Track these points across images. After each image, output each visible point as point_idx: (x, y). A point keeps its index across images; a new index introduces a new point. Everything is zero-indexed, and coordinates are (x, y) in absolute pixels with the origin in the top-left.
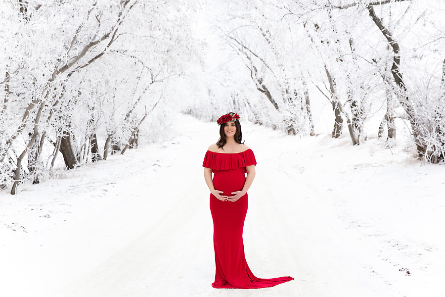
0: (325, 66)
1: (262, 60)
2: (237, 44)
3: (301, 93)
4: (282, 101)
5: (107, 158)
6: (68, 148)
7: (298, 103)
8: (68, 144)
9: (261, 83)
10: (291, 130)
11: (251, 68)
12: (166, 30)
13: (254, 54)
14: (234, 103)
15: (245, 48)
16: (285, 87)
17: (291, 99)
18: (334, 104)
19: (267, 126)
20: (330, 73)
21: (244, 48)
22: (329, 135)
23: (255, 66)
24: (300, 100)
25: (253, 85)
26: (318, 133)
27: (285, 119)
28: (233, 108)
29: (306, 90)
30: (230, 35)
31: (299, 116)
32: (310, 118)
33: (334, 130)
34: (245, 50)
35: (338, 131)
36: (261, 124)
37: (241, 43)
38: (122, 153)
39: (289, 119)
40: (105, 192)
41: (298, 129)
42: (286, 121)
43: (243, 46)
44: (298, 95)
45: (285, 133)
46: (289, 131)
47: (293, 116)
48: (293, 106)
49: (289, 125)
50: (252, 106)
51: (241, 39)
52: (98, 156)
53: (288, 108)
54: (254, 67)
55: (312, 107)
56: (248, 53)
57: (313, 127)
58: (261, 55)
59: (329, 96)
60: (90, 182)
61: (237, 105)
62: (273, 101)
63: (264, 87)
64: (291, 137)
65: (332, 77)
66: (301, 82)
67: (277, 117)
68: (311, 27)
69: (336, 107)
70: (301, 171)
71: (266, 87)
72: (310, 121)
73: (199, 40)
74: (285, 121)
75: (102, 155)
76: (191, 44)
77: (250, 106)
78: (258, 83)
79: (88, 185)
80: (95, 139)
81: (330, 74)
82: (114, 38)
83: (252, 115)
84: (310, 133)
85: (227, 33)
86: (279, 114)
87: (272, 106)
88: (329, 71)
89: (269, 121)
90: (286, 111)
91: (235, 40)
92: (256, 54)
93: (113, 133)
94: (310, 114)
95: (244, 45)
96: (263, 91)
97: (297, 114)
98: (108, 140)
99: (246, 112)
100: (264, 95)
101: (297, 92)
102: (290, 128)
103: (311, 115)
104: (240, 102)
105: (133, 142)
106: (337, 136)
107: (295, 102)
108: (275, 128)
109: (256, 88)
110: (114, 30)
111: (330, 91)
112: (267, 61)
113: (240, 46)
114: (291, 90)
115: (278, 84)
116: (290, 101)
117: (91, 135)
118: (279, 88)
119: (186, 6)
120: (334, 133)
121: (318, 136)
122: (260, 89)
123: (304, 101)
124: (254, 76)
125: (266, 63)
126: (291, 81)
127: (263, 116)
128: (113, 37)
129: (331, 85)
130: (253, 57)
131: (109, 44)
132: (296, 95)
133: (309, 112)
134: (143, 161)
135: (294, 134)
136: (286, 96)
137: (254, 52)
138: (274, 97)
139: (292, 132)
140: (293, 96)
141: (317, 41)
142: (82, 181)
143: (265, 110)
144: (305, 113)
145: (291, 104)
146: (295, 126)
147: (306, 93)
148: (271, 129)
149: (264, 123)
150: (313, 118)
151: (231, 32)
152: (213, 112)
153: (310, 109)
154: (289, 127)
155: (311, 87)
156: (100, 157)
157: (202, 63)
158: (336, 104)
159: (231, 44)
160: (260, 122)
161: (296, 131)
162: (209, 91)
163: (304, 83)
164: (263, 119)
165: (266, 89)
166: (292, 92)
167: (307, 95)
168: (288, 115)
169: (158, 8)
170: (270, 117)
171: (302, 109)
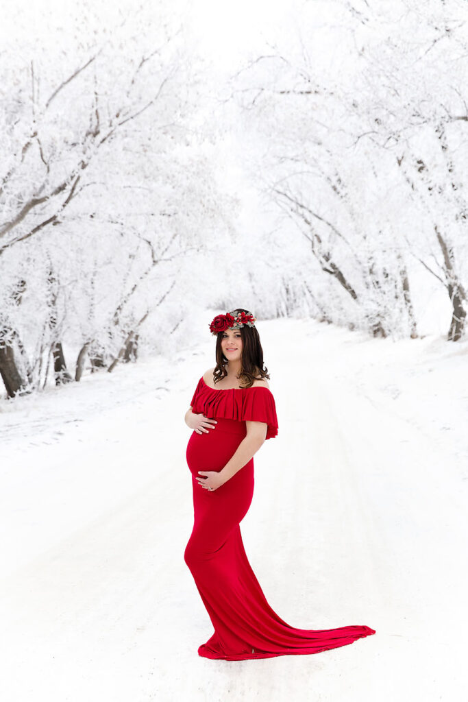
0: (436, 228)
1: (329, 224)
2: (289, 202)
3: (395, 273)
4: (363, 286)
5: (82, 379)
6: (10, 364)
7: (390, 288)
8: (9, 359)
9: (327, 259)
10: (378, 331)
11: (311, 238)
12: (168, 177)
13: (317, 216)
14: (287, 292)
15: (302, 206)
16: (367, 266)
17: (377, 282)
18: (450, 288)
19: (340, 325)
20: (444, 238)
21: (299, 208)
22: (443, 337)
23: (318, 234)
24: (393, 284)
25: (316, 264)
26: (423, 335)
27: (369, 314)
28: (286, 299)
29: (402, 268)
30: (276, 188)
31: (391, 309)
32: (409, 312)
33: (452, 329)
34: (301, 211)
35: (457, 331)
36: (330, 322)
37: (294, 199)
38: (110, 370)
39: (376, 313)
40: (58, 437)
41: (391, 328)
42: (370, 316)
43: (297, 203)
44: (389, 277)
45: (368, 336)
46: (375, 332)
47: (381, 309)
48: (380, 294)
49: (375, 324)
50: (316, 296)
51: (295, 193)
52: (66, 375)
53: (372, 296)
54: (316, 235)
55: (412, 294)
56: (307, 214)
57: (415, 325)
58: (327, 218)
59: (443, 276)
60: (42, 418)
61: (292, 295)
62: (348, 287)
63: (333, 266)
64: (379, 341)
65: (447, 246)
66: (394, 256)
67: (355, 311)
68: (410, 166)
69: (454, 293)
70: (394, 396)
71: (337, 266)
72: (411, 315)
73: (227, 195)
74: (367, 316)
75: (73, 374)
76: (207, 198)
77: (312, 296)
78: (323, 260)
79: (37, 424)
80: (58, 350)
81: (445, 242)
82: (75, 192)
83: (317, 310)
84: (409, 334)
85: (272, 185)
86: (358, 307)
87: (347, 294)
88: (442, 234)
89: (342, 317)
90: (370, 302)
91: (285, 195)
92: (320, 216)
93: (90, 341)
94: (409, 304)
95: (300, 202)
96: (331, 273)
97: (388, 306)
98: (82, 352)
99: (305, 305)
100: (334, 279)
101: (388, 272)
102: (376, 328)
103: (411, 307)
104: (296, 290)
105: (129, 352)
106: (456, 339)
107: (385, 288)
108: (352, 327)
109: (319, 267)
110: (75, 179)
111: (445, 268)
112: (338, 226)
113: (294, 205)
114: (378, 269)
115: (357, 261)
116: (377, 286)
117: (52, 345)
118: (359, 267)
119: (199, 136)
120: (450, 333)
121: (424, 339)
122: (326, 270)
123: (400, 285)
124: (316, 249)
125: (337, 229)
126: (378, 256)
127: (333, 309)
128: (73, 189)
129: (446, 258)
130: (315, 221)
131: (67, 202)
132: (387, 276)
133: (409, 301)
134: (143, 382)
135: (384, 336)
136: (369, 278)
137: (316, 213)
138: (350, 280)
139: (379, 334)
140: (381, 279)
141: (422, 188)
142: (27, 416)
143: (337, 301)
144: (402, 303)
145: (378, 290)
146: (385, 325)
147: (403, 272)
148: (345, 330)
149: (335, 320)
150: (415, 311)
151: (277, 183)
152: (256, 306)
153: (411, 298)
154: (375, 326)
155: (410, 262)
156: (70, 378)
157: (231, 229)
158: (455, 289)
159: (279, 202)
160: (329, 319)
161: (387, 332)
162: (250, 275)
163: (399, 257)
164: (334, 314)
165: (337, 269)
166: (380, 272)
167: (405, 276)
168: (373, 308)
169: (150, 139)
170: (344, 311)
171: (396, 297)
